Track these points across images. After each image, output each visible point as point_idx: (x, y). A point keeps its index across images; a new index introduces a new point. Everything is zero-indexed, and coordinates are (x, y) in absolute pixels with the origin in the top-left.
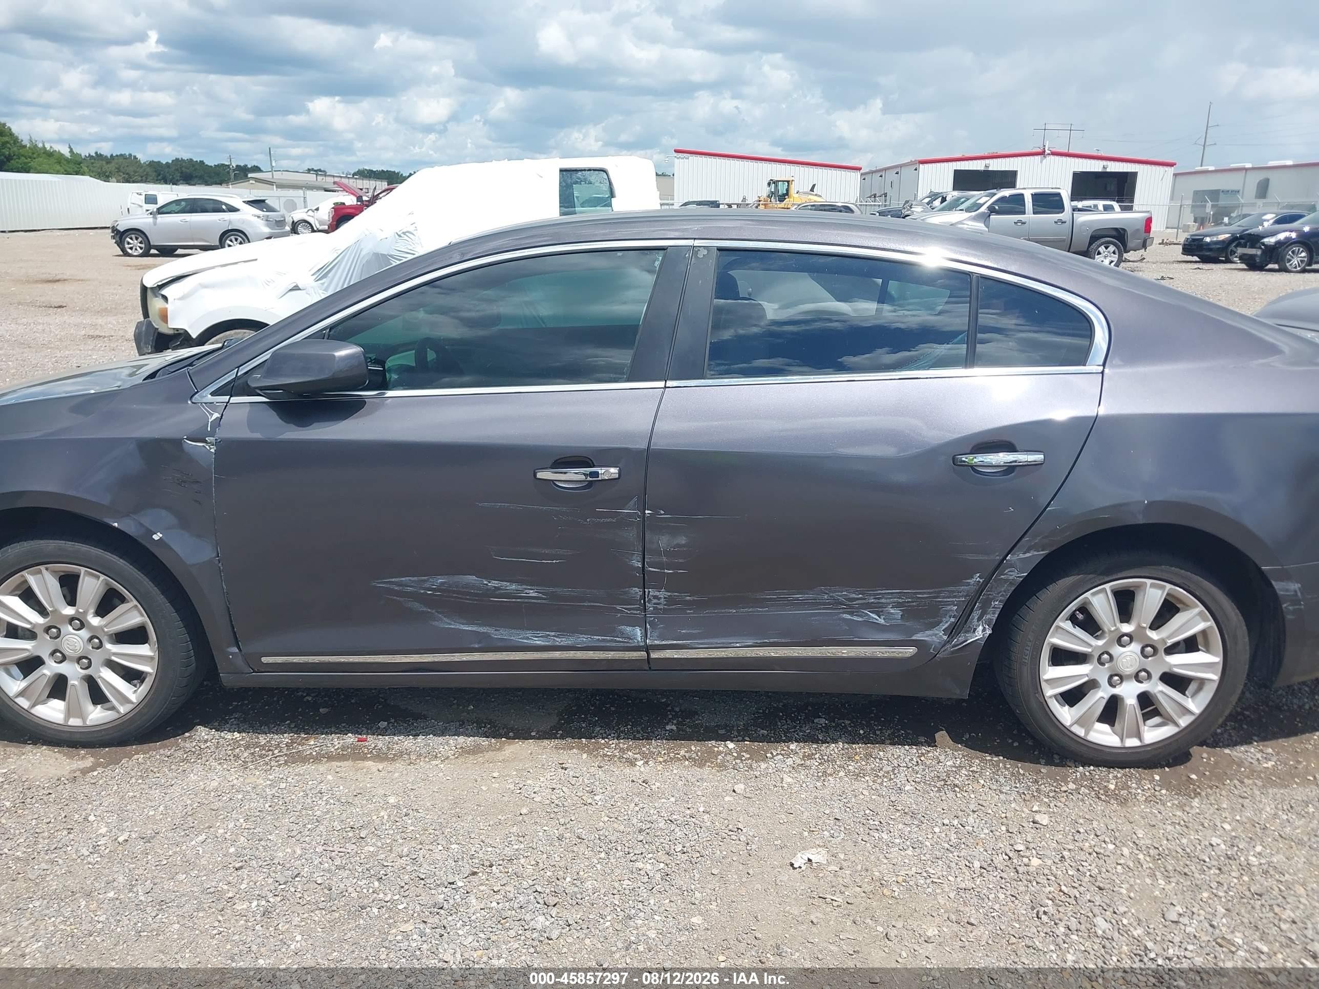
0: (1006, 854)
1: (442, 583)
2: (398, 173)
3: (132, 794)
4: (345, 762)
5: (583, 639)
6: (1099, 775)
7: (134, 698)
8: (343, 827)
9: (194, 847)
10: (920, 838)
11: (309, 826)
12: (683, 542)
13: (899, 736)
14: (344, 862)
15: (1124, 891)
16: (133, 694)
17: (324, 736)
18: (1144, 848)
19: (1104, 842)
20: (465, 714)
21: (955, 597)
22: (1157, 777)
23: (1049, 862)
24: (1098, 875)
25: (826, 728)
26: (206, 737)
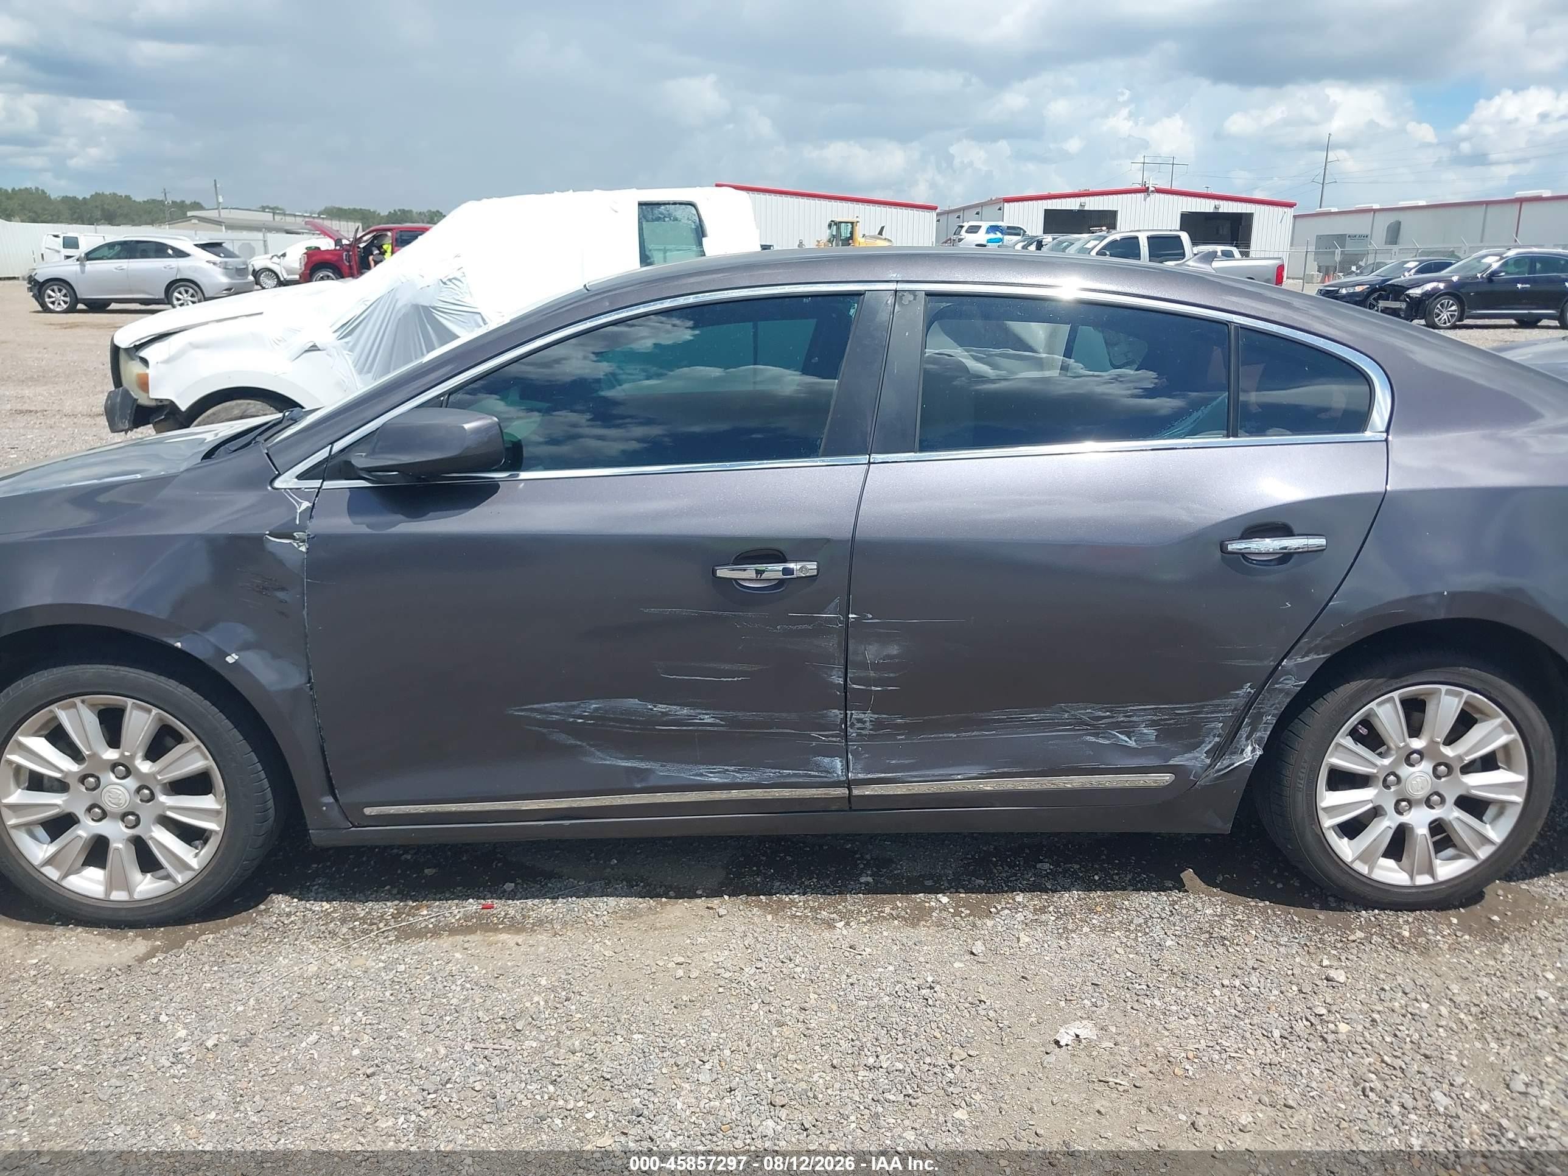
0: (1307, 1020)
1: (596, 709)
2: (374, 212)
3: (209, 985)
4: (472, 936)
5: (770, 774)
6: (1387, 921)
7: (195, 863)
8: (491, 1017)
9: (306, 1050)
10: (1201, 1004)
11: (448, 1018)
12: (895, 652)
13: (1141, 881)
14: (504, 1062)
15: (1455, 1059)
16: (194, 858)
17: (437, 903)
18: (1462, 1005)
19: (1416, 1000)
20: (609, 870)
21: (1221, 711)
22: (1455, 921)
23: (1360, 1028)
24: (1421, 1041)
25: (1053, 875)
26: (287, 910)
